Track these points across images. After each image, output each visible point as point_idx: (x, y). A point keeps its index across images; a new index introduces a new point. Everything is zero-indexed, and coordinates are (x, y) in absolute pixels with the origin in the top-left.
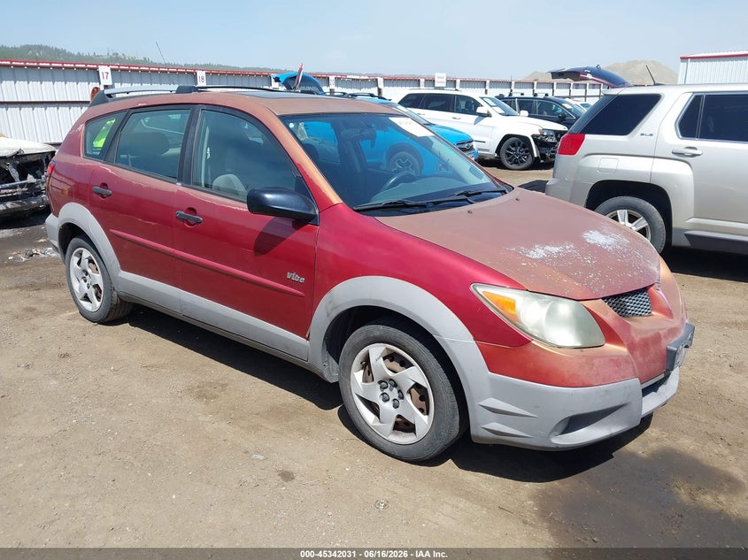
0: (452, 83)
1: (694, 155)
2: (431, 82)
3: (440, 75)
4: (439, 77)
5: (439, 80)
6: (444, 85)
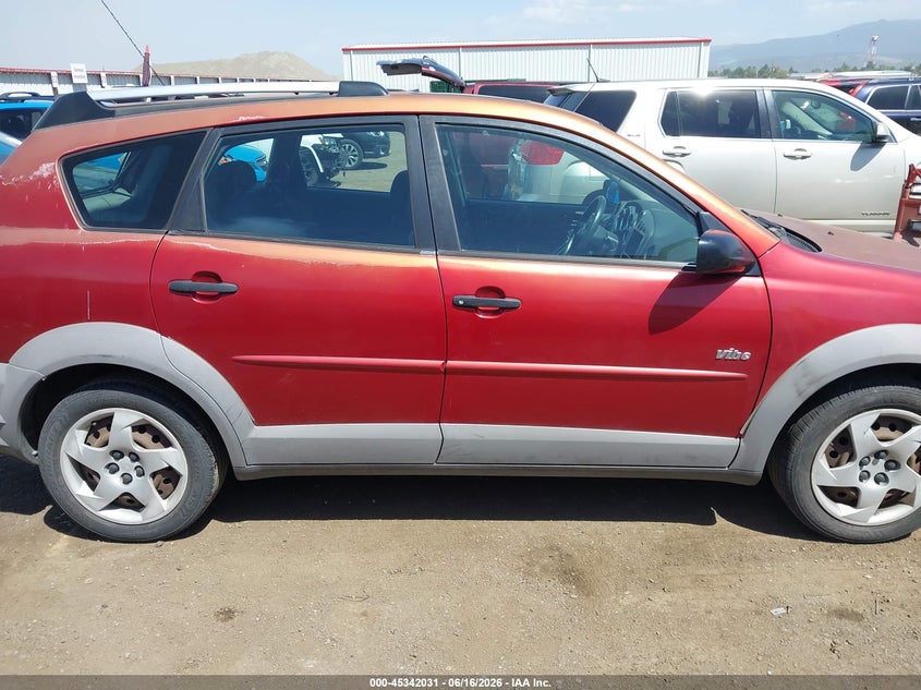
0: (95, 78)
1: (683, 155)
2: (66, 77)
3: (78, 66)
4: (76, 70)
5: (79, 74)
6: (86, 81)
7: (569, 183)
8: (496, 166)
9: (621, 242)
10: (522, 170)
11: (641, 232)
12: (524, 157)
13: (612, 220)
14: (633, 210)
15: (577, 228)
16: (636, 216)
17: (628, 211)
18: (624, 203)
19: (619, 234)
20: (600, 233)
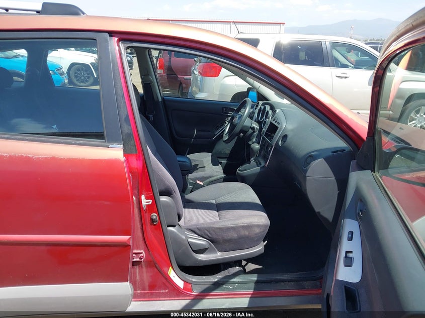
7: (224, 87)
8: (185, 77)
9: (261, 129)
10: (199, 79)
11: (276, 124)
12: (199, 72)
13: (253, 113)
14: (268, 108)
15: (233, 118)
16: (270, 112)
17: (265, 108)
18: (261, 103)
19: (259, 123)
20: (248, 122)
